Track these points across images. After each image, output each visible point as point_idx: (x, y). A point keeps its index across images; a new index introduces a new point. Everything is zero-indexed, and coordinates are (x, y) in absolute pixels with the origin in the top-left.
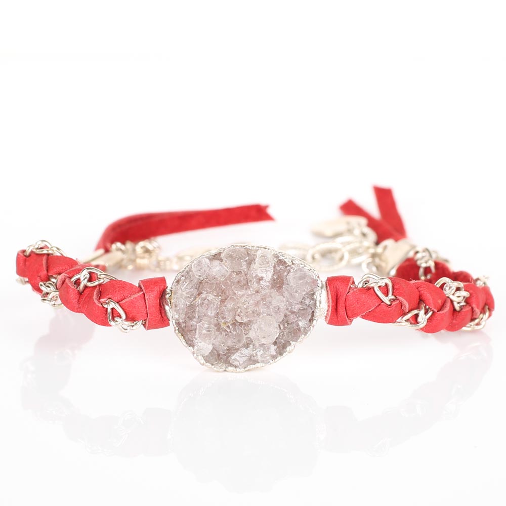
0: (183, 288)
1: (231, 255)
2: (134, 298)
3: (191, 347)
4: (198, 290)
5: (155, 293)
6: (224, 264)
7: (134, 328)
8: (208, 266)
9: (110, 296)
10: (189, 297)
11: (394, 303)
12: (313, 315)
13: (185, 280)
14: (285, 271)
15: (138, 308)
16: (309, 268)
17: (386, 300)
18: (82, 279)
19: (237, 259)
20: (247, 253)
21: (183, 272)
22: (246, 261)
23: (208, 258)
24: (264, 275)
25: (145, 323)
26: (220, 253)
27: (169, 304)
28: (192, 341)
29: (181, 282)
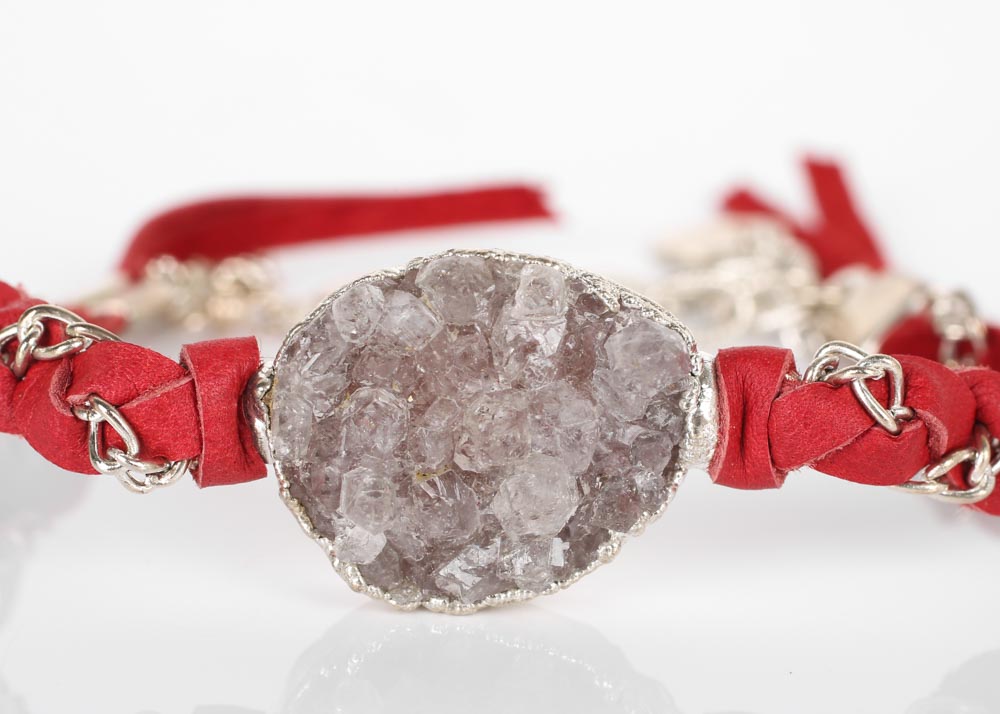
0: (306, 369)
1: (444, 277)
2: (162, 395)
3: (327, 540)
4: (349, 377)
5: (226, 381)
6: (425, 304)
7: (163, 480)
8: (379, 308)
9: (94, 387)
10: (321, 396)
11: (909, 429)
12: (675, 458)
13: (311, 346)
14: (598, 329)
15: (176, 424)
16: (668, 321)
17: (888, 419)
18: (22, 337)
19: (461, 290)
20: (493, 273)
21: (306, 323)
22: (488, 296)
23: (380, 285)
24: (539, 337)
25: (197, 467)
26: (413, 272)
27: (266, 415)
28: (329, 521)
29: (299, 352)
